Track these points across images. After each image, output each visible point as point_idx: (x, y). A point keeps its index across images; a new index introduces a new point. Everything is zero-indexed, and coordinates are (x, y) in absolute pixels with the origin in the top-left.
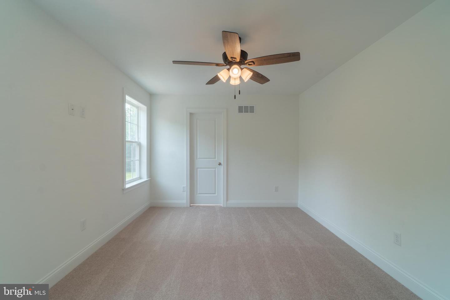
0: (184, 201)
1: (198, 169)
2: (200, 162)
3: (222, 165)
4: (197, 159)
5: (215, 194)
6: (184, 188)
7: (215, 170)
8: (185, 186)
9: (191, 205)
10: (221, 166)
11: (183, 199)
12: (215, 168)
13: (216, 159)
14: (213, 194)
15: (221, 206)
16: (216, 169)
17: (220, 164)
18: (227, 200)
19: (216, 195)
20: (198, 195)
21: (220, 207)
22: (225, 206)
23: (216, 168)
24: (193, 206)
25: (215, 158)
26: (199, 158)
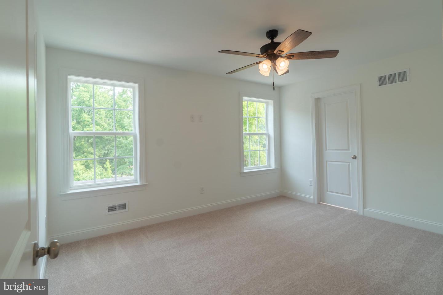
0: (311, 196)
1: (328, 162)
2: (330, 154)
4: (326, 150)
5: (350, 195)
6: (311, 182)
7: (349, 165)
8: (312, 180)
9: (320, 203)
10: (356, 160)
11: (310, 194)
12: (349, 162)
13: (350, 151)
14: (348, 195)
16: (351, 163)
17: (355, 157)
18: (364, 207)
19: (351, 197)
20: (328, 193)
22: (361, 214)
24: (322, 205)
25: (348, 149)
26: (329, 150)
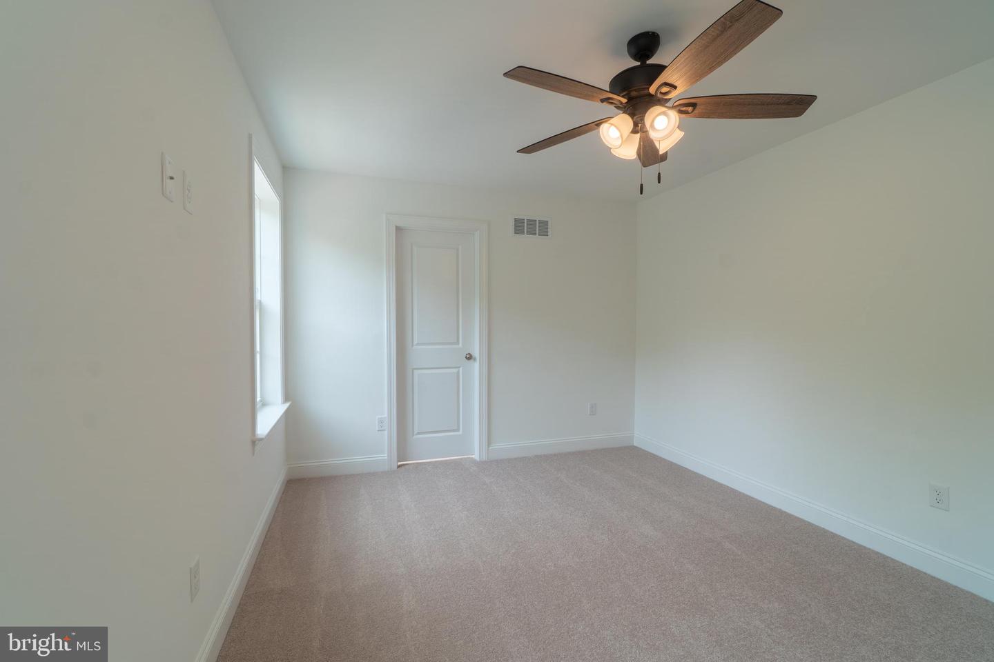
0: (385, 456)
1: (415, 371)
2: (422, 352)
3: (475, 359)
4: (413, 345)
5: (458, 430)
6: (382, 421)
7: (458, 372)
8: (386, 416)
9: (399, 463)
10: (472, 361)
11: (380, 452)
12: (456, 367)
13: (460, 345)
14: (454, 431)
15: (472, 458)
16: (461, 369)
17: (469, 357)
18: (489, 444)
19: (461, 432)
20: (415, 437)
21: (473, 461)
22: (485, 458)
23: (459, 367)
24: (407, 467)
25: (458, 343)
26: (418, 344)
